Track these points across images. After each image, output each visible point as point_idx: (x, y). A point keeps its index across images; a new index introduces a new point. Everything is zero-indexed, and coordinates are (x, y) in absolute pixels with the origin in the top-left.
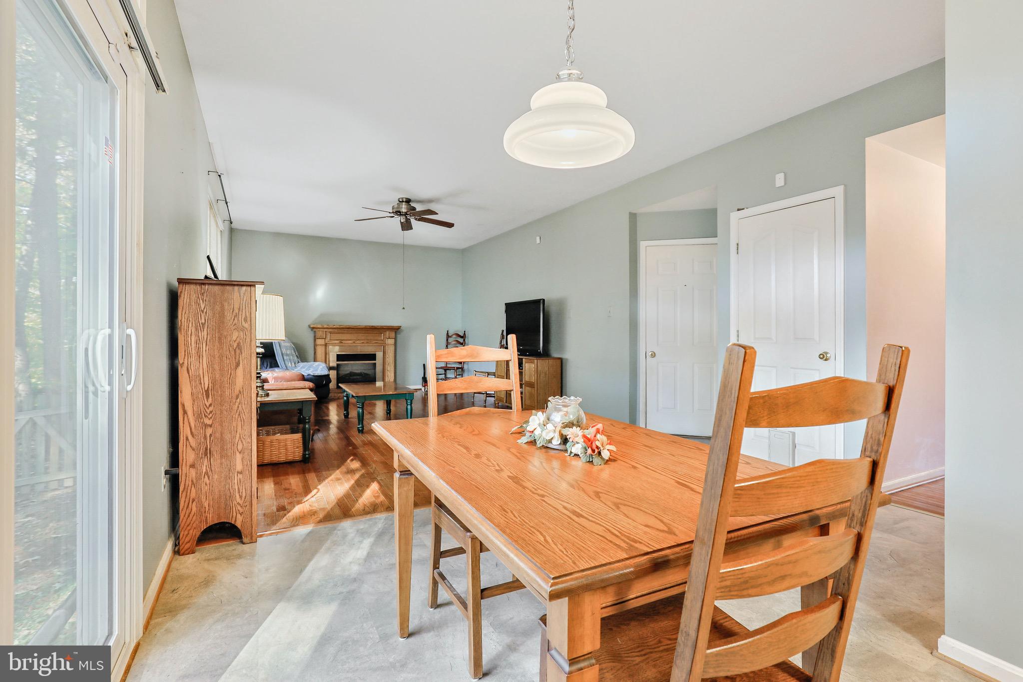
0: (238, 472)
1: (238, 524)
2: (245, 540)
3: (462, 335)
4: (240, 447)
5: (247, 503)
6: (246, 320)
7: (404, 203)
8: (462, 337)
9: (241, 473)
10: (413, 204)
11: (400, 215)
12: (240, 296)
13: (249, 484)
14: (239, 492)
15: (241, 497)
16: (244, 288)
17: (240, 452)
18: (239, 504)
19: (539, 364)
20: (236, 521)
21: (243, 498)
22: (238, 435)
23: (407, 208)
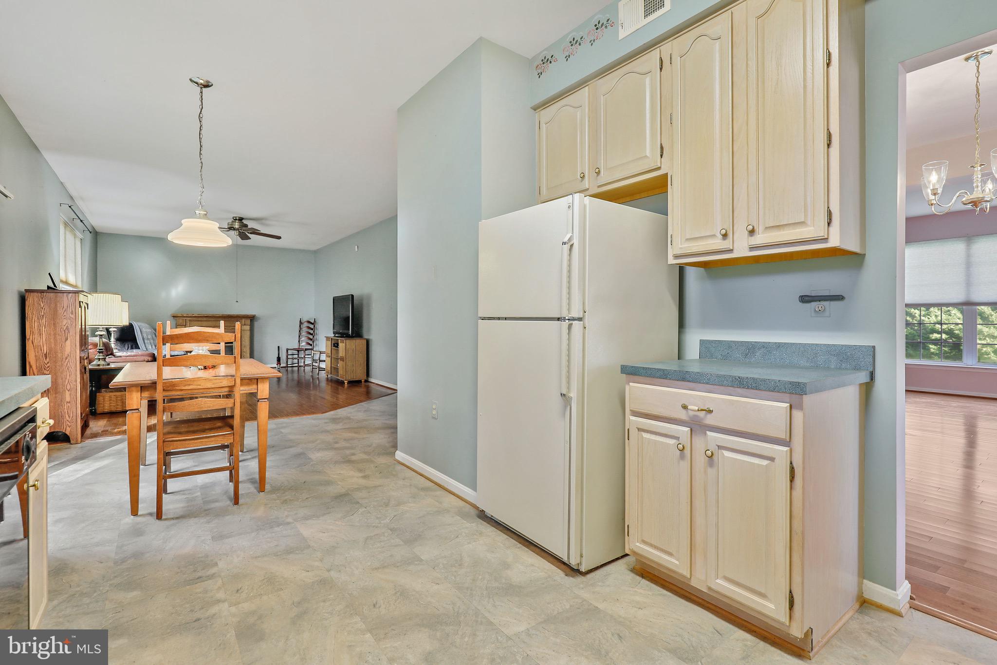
0: (67, 402)
1: (68, 433)
2: (72, 442)
3: (313, 322)
4: (68, 388)
5: (74, 421)
6: (72, 313)
7: (237, 221)
8: (313, 324)
9: (69, 402)
10: (245, 222)
11: (234, 230)
12: (68, 299)
13: (75, 410)
14: (68, 414)
15: (69, 417)
16: (71, 294)
17: (69, 391)
18: (67, 421)
19: (347, 344)
20: (66, 430)
21: (71, 418)
22: (67, 381)
23: (240, 225)
